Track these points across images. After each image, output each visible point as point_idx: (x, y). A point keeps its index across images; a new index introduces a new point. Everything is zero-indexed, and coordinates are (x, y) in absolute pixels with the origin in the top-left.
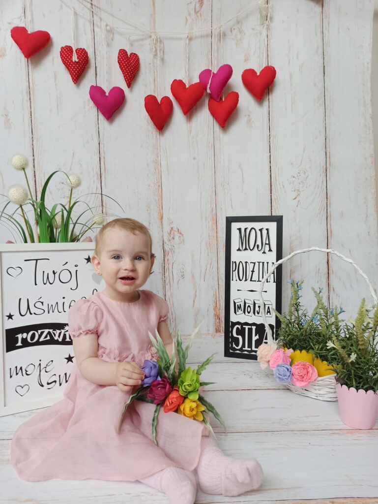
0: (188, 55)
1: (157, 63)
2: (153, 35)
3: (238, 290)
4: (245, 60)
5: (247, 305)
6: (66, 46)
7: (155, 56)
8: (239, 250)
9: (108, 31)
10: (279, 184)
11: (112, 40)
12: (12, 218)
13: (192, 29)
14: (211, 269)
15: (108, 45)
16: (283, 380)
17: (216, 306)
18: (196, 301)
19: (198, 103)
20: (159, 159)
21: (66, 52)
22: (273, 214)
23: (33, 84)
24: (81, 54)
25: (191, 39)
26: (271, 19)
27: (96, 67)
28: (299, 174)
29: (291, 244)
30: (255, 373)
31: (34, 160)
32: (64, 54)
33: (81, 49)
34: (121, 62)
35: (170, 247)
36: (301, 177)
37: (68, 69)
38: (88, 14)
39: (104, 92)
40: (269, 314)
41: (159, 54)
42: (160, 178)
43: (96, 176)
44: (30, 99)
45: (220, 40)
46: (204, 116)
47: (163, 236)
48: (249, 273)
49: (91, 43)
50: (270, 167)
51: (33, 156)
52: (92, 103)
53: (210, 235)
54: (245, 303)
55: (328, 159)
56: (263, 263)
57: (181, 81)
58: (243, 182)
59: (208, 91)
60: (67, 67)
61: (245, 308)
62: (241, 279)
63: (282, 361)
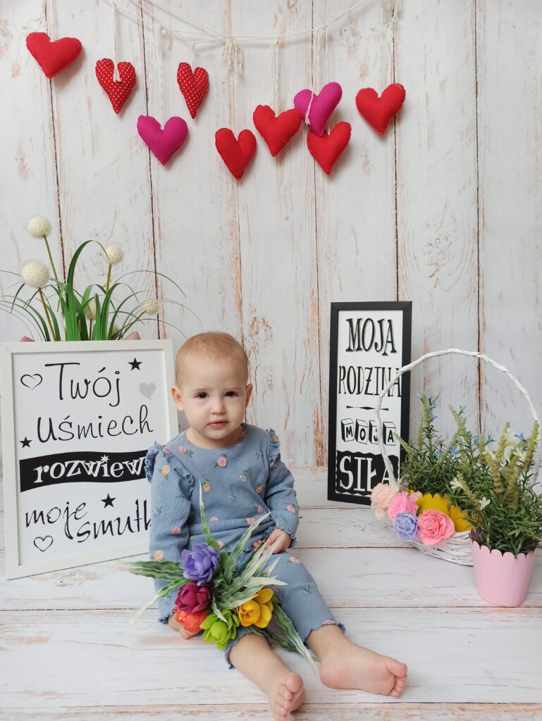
0: (277, 70)
1: (233, 82)
2: (227, 40)
3: (348, 407)
4: (361, 76)
5: (360, 428)
6: (104, 59)
7: (231, 70)
8: (349, 350)
9: (164, 37)
10: (410, 254)
11: (170, 49)
12: (28, 305)
13: (284, 31)
14: (310, 376)
15: (164, 56)
16: (405, 535)
17: (318, 429)
18: (288, 421)
19: (292, 138)
20: (237, 219)
21: (104, 68)
22: (400, 300)
23: (58, 114)
24: (125, 71)
25: (282, 46)
26: (399, 14)
27: (147, 89)
28: (438, 241)
29: (425, 341)
30: (370, 524)
31: (60, 222)
32: (101, 70)
33: (125, 63)
34: (182, 81)
35: (252, 345)
36: (440, 245)
37: (108, 93)
38: (134, 13)
39: (158, 125)
40: (391, 440)
41: (237, 68)
42: (238, 247)
43: (147, 245)
44: (54, 136)
45: (324, 47)
46: (301, 157)
47: (242, 330)
48: (363, 384)
49: (139, 54)
50: (397, 230)
51: (60, 216)
52: (141, 141)
53: (310, 327)
54: (357, 425)
55: (481, 219)
56: (383, 369)
57: (267, 108)
58: (357, 252)
59: (307, 121)
60: (105, 90)
61: (357, 433)
62: (352, 391)
63: (404, 509)
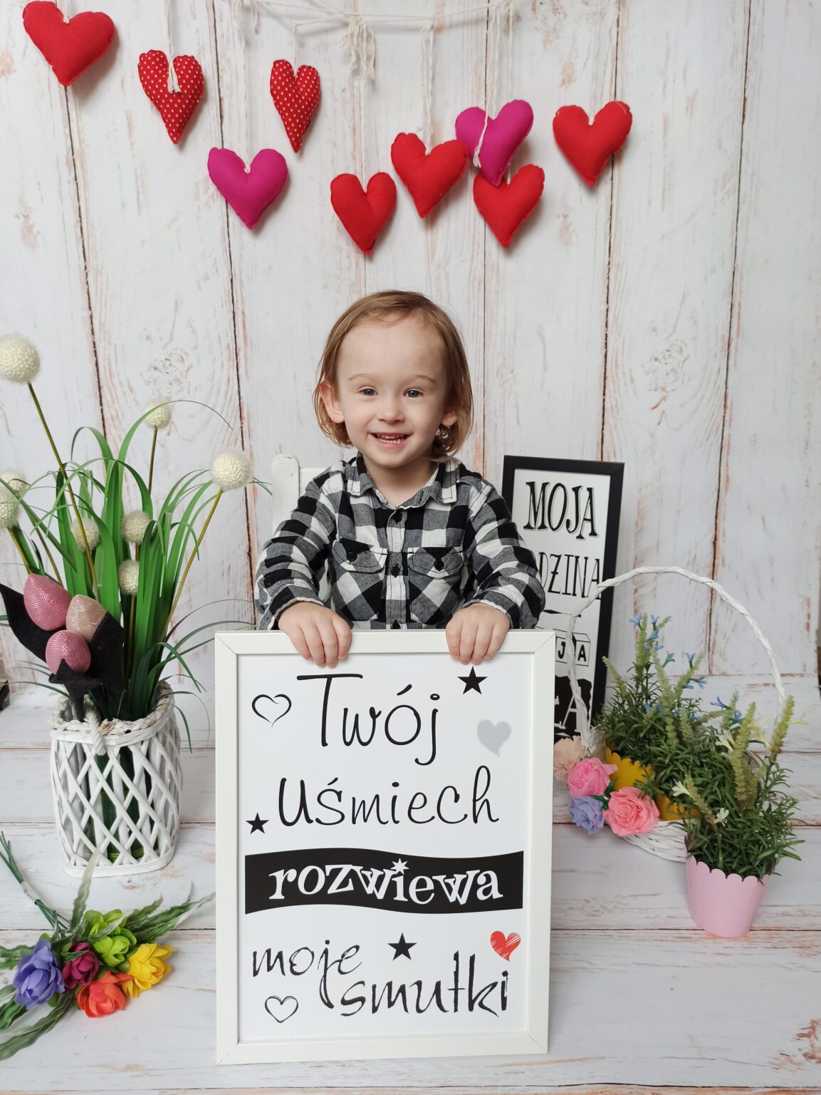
0: (430, 73)
1: (359, 90)
2: (351, 20)
4: (564, 82)
6: (152, 51)
7: (356, 72)
9: (246, 10)
10: (624, 373)
13: (443, 5)
19: (452, 189)
21: (152, 65)
23: (80, 144)
24: (186, 71)
25: (437, 30)
27: (221, 101)
28: (668, 354)
29: (639, 503)
32: (148, 71)
33: (186, 57)
34: (278, 92)
36: (671, 360)
37: (159, 109)
39: (239, 163)
40: (582, 659)
41: (366, 68)
43: (226, 354)
44: (76, 179)
45: (506, 31)
46: (464, 216)
48: (547, 576)
49: (207, 39)
50: (606, 335)
51: (90, 308)
52: (213, 188)
55: (735, 320)
56: (577, 558)
57: (413, 137)
58: (545, 368)
59: (477, 162)
60: (155, 104)
